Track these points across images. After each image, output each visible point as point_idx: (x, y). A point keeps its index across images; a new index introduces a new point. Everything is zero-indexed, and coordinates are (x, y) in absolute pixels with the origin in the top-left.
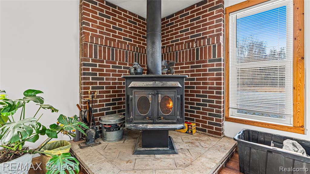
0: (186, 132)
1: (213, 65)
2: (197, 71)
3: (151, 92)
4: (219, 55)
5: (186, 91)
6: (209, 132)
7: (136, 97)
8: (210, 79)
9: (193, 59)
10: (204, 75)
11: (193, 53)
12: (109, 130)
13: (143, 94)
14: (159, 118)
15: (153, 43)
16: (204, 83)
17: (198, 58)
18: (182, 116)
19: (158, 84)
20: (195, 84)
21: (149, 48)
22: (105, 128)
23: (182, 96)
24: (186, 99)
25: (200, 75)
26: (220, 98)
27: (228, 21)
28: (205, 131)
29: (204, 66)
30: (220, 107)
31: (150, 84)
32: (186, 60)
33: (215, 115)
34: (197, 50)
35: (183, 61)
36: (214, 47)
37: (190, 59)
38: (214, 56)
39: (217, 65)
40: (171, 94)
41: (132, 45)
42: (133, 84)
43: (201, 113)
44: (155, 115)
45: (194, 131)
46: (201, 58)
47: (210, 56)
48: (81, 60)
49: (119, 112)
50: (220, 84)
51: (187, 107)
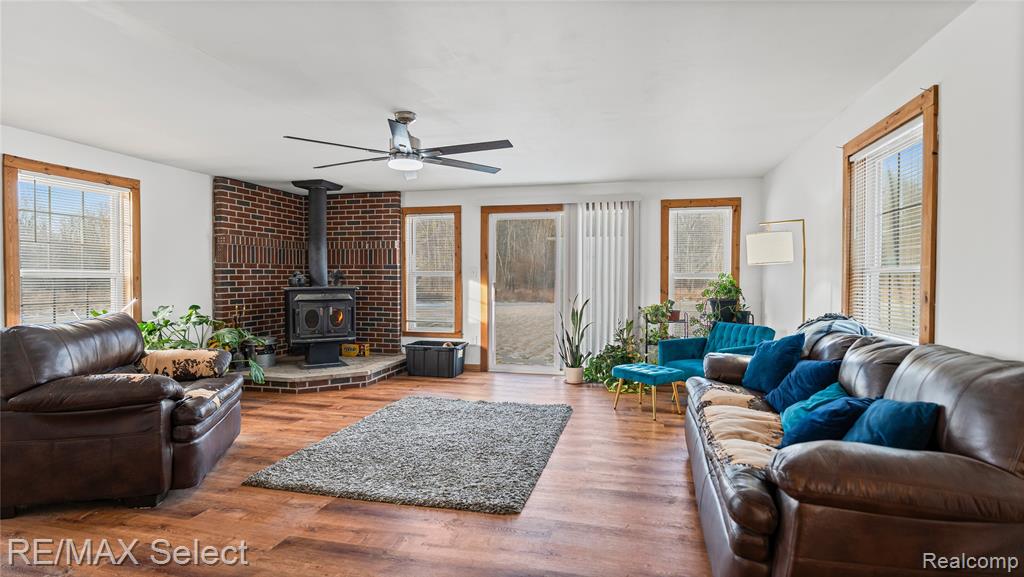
0: (358, 355)
1: (388, 272)
2: (371, 278)
3: (320, 304)
4: (395, 262)
5: (358, 304)
6: (386, 351)
7: (303, 311)
8: (386, 288)
9: (366, 262)
10: (379, 283)
11: (366, 255)
12: (261, 353)
13: (313, 307)
14: (329, 332)
15: (318, 249)
16: (378, 293)
17: (371, 262)
18: (352, 330)
19: (329, 296)
20: (368, 293)
21: (312, 254)
22: (256, 351)
23: (353, 308)
24: (358, 314)
25: (373, 283)
26: (396, 310)
27: (404, 223)
28: (380, 351)
29: (379, 272)
30: (396, 321)
31: (319, 296)
32: (357, 262)
33: (391, 331)
34: (371, 251)
35: (352, 262)
36: (390, 251)
37: (361, 262)
38: (390, 262)
39: (393, 272)
40: (342, 307)
41: (275, 237)
42: (299, 297)
43: (376, 330)
44: (325, 329)
45: (367, 353)
46: (375, 262)
47: (385, 262)
48: (216, 265)
49: (273, 333)
50: (396, 294)
51: (358, 324)
